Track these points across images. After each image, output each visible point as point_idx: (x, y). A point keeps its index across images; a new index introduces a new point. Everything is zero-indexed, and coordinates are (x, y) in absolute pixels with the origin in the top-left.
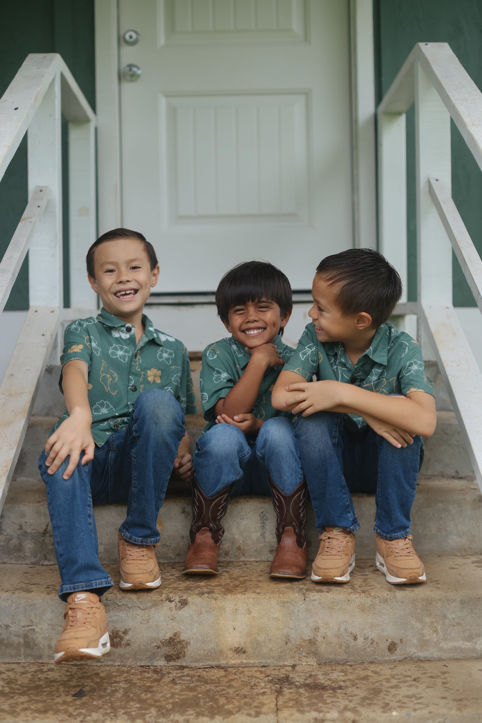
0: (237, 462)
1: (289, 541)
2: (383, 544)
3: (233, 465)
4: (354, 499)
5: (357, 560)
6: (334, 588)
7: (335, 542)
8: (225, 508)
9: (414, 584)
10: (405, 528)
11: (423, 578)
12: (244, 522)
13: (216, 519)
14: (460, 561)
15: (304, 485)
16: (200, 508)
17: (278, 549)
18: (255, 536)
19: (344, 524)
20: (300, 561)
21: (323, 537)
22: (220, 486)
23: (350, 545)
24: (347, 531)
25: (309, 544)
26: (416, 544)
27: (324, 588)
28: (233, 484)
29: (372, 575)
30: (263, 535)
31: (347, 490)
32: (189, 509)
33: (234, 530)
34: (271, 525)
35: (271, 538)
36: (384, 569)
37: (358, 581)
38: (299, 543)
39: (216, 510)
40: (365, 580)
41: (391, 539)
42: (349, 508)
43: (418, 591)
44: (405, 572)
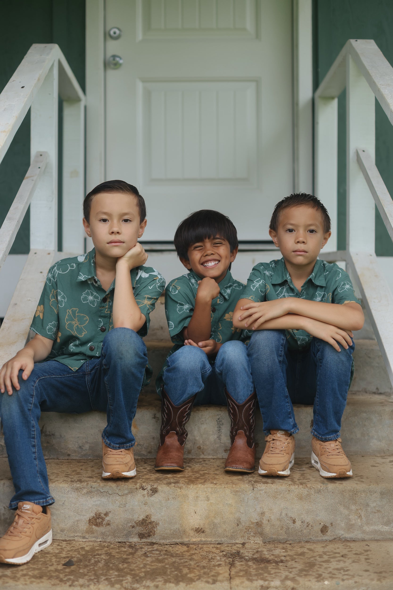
0: (200, 376)
1: (241, 442)
2: (318, 444)
3: (196, 379)
4: (295, 408)
5: (295, 459)
6: (277, 480)
7: (278, 443)
8: (189, 415)
9: (342, 478)
10: (336, 431)
11: (350, 473)
12: (204, 427)
13: (181, 424)
14: (379, 460)
15: (254, 396)
16: (169, 415)
17: (232, 448)
18: (213, 438)
19: (286, 427)
20: (250, 458)
21: (269, 438)
22: (185, 396)
23: (291, 445)
24: (289, 434)
25: (257, 445)
26: (344, 445)
27: (269, 480)
28: (196, 395)
29: (308, 471)
30: (219, 437)
31: (289, 400)
32: (159, 415)
33: (196, 433)
34: (226, 429)
35: (226, 439)
36: (318, 466)
37: (297, 475)
38: (249, 444)
39: (181, 416)
40: (302, 475)
41: (326, 440)
42: (290, 415)
43: (346, 484)
44: (336, 468)
